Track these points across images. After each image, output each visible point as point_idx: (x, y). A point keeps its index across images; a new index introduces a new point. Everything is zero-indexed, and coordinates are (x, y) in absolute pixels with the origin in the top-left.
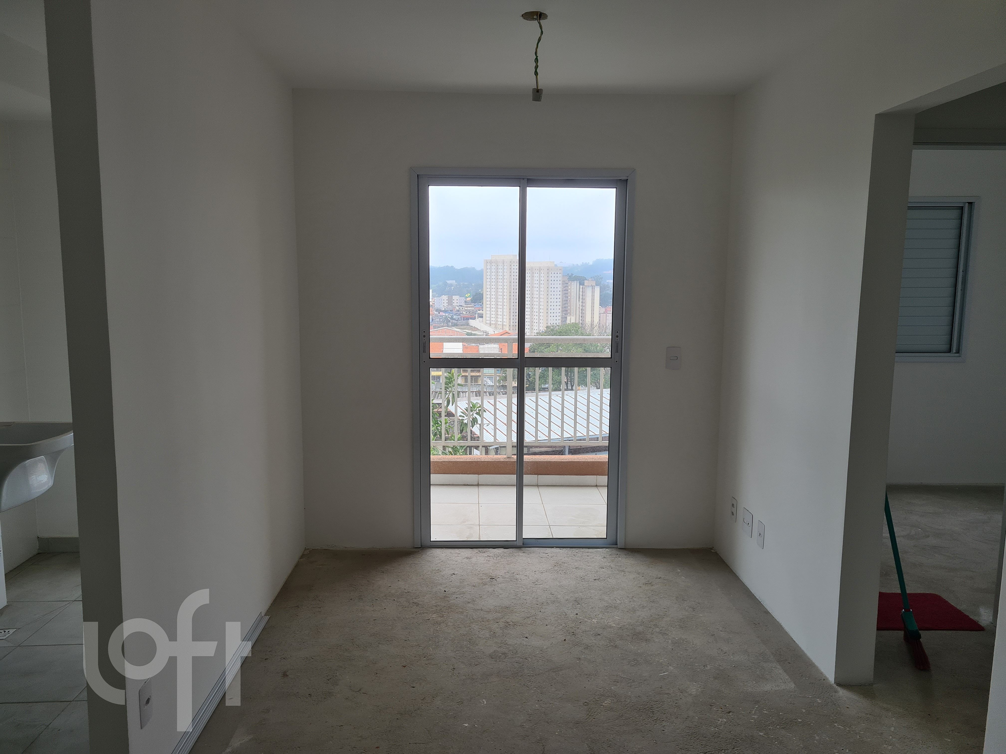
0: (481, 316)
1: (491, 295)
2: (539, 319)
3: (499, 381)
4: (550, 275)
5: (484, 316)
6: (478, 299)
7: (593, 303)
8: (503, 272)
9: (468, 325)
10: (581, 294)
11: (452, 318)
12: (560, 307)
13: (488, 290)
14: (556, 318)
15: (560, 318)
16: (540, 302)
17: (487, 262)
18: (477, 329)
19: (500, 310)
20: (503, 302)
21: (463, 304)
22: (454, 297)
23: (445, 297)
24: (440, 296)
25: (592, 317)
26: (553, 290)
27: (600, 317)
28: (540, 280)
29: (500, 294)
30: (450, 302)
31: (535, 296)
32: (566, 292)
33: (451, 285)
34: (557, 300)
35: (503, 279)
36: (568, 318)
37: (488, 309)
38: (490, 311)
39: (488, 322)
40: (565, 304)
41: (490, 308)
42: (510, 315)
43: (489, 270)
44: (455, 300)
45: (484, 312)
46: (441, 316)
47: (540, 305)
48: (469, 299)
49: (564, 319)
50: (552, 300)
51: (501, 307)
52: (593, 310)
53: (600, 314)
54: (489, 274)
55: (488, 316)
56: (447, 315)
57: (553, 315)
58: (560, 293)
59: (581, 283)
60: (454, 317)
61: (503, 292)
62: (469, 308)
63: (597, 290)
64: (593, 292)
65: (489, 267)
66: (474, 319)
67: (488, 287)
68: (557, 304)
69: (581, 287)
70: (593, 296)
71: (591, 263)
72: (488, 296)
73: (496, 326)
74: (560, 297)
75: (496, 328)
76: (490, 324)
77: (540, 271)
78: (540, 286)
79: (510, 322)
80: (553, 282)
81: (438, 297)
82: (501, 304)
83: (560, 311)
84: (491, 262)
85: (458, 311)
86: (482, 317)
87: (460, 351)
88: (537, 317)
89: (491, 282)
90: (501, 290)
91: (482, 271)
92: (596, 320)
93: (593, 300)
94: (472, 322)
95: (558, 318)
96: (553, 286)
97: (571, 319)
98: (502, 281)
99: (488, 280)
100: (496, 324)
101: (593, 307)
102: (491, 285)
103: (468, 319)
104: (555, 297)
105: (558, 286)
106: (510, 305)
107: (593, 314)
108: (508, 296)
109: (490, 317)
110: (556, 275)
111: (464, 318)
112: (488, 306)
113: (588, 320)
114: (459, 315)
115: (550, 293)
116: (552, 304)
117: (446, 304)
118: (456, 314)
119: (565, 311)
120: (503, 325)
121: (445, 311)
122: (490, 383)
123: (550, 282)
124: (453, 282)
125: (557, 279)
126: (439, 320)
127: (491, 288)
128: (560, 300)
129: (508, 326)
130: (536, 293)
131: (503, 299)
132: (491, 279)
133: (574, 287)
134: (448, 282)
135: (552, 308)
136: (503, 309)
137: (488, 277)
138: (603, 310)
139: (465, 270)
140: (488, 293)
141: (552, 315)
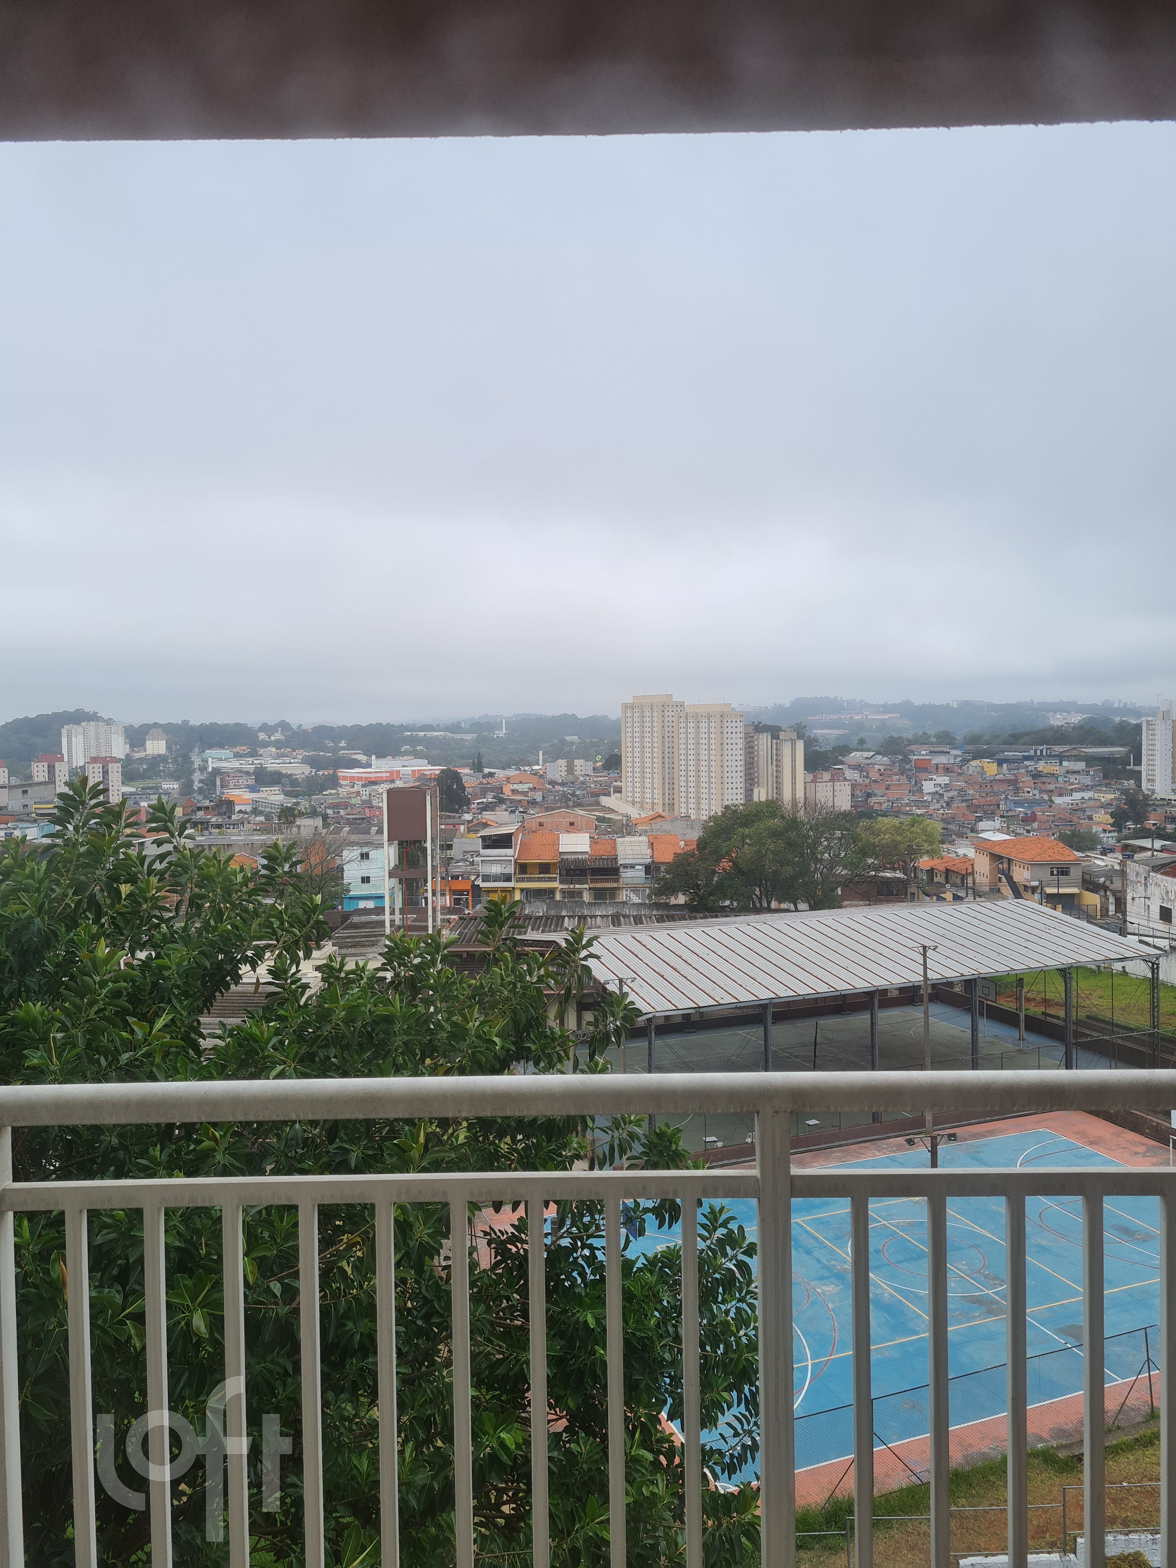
0: (618, 790)
1: (633, 757)
2: (710, 794)
3: (649, 896)
4: (726, 724)
5: (623, 790)
6: (613, 763)
7: (794, 767)
8: (652, 722)
9: (598, 804)
10: (774, 752)
11: (573, 795)
12: (742, 774)
13: (629, 750)
14: (737, 791)
15: (742, 791)
16: (710, 766)
17: (626, 706)
18: (612, 811)
19: (647, 780)
20: (653, 768)
21: (591, 773)
22: (576, 762)
23: (562, 763)
24: (555, 759)
25: (794, 789)
26: (730, 747)
27: (805, 788)
28: (710, 733)
29: (647, 755)
30: (570, 769)
31: (702, 757)
32: (751, 750)
33: (572, 743)
34: (737, 763)
35: (652, 732)
36: (756, 791)
37: (630, 779)
38: (633, 782)
39: (630, 799)
40: (750, 769)
41: (633, 777)
42: (664, 789)
43: (629, 720)
44: (579, 766)
45: (623, 784)
46: (556, 792)
47: (710, 771)
48: (599, 764)
49: (749, 792)
50: (729, 764)
51: (650, 775)
52: (794, 777)
53: (805, 783)
54: (629, 725)
55: (630, 789)
56: (565, 789)
57: (732, 786)
58: (741, 752)
59: (775, 737)
60: (577, 793)
61: (653, 752)
62: (599, 779)
63: (800, 745)
64: (794, 750)
65: (629, 714)
66: (608, 795)
67: (629, 744)
68: (737, 769)
69: (774, 741)
70: (794, 755)
71: (788, 705)
72: (629, 759)
73: (642, 805)
74: (741, 758)
75: (642, 808)
76: (633, 803)
77: (709, 719)
78: (709, 741)
79: (664, 799)
80: (729, 735)
81: (552, 762)
82: (650, 770)
83: (742, 780)
84: (632, 707)
85: (583, 783)
86: (620, 792)
87: (587, 848)
88: (707, 791)
89: (633, 737)
90: (650, 750)
91: (618, 721)
92: (800, 794)
93: (794, 761)
94: (605, 801)
95: (740, 791)
96: (729, 741)
97: (761, 794)
98: (650, 735)
99: (629, 734)
100: (642, 803)
101: (794, 772)
102: (633, 742)
103: (598, 795)
104: (734, 758)
105: (739, 742)
106: (663, 771)
107: (794, 783)
108: (661, 758)
109: (633, 792)
110: (734, 724)
111: (592, 794)
112: (630, 774)
113: (787, 795)
114: (585, 789)
115: (726, 752)
116: (730, 769)
117: (564, 773)
118: (579, 789)
119: (751, 780)
120: (653, 804)
121: (563, 784)
122: (636, 900)
123: (726, 736)
124: (575, 738)
125: (736, 730)
126: (553, 798)
127: (633, 747)
128: (741, 763)
129: (661, 804)
130: (703, 752)
131: (653, 763)
132: (633, 732)
133: (764, 741)
134: (567, 738)
135: (730, 775)
136: (653, 778)
137: (629, 730)
138: (810, 777)
139: (593, 719)
140: (629, 754)
141: (730, 786)
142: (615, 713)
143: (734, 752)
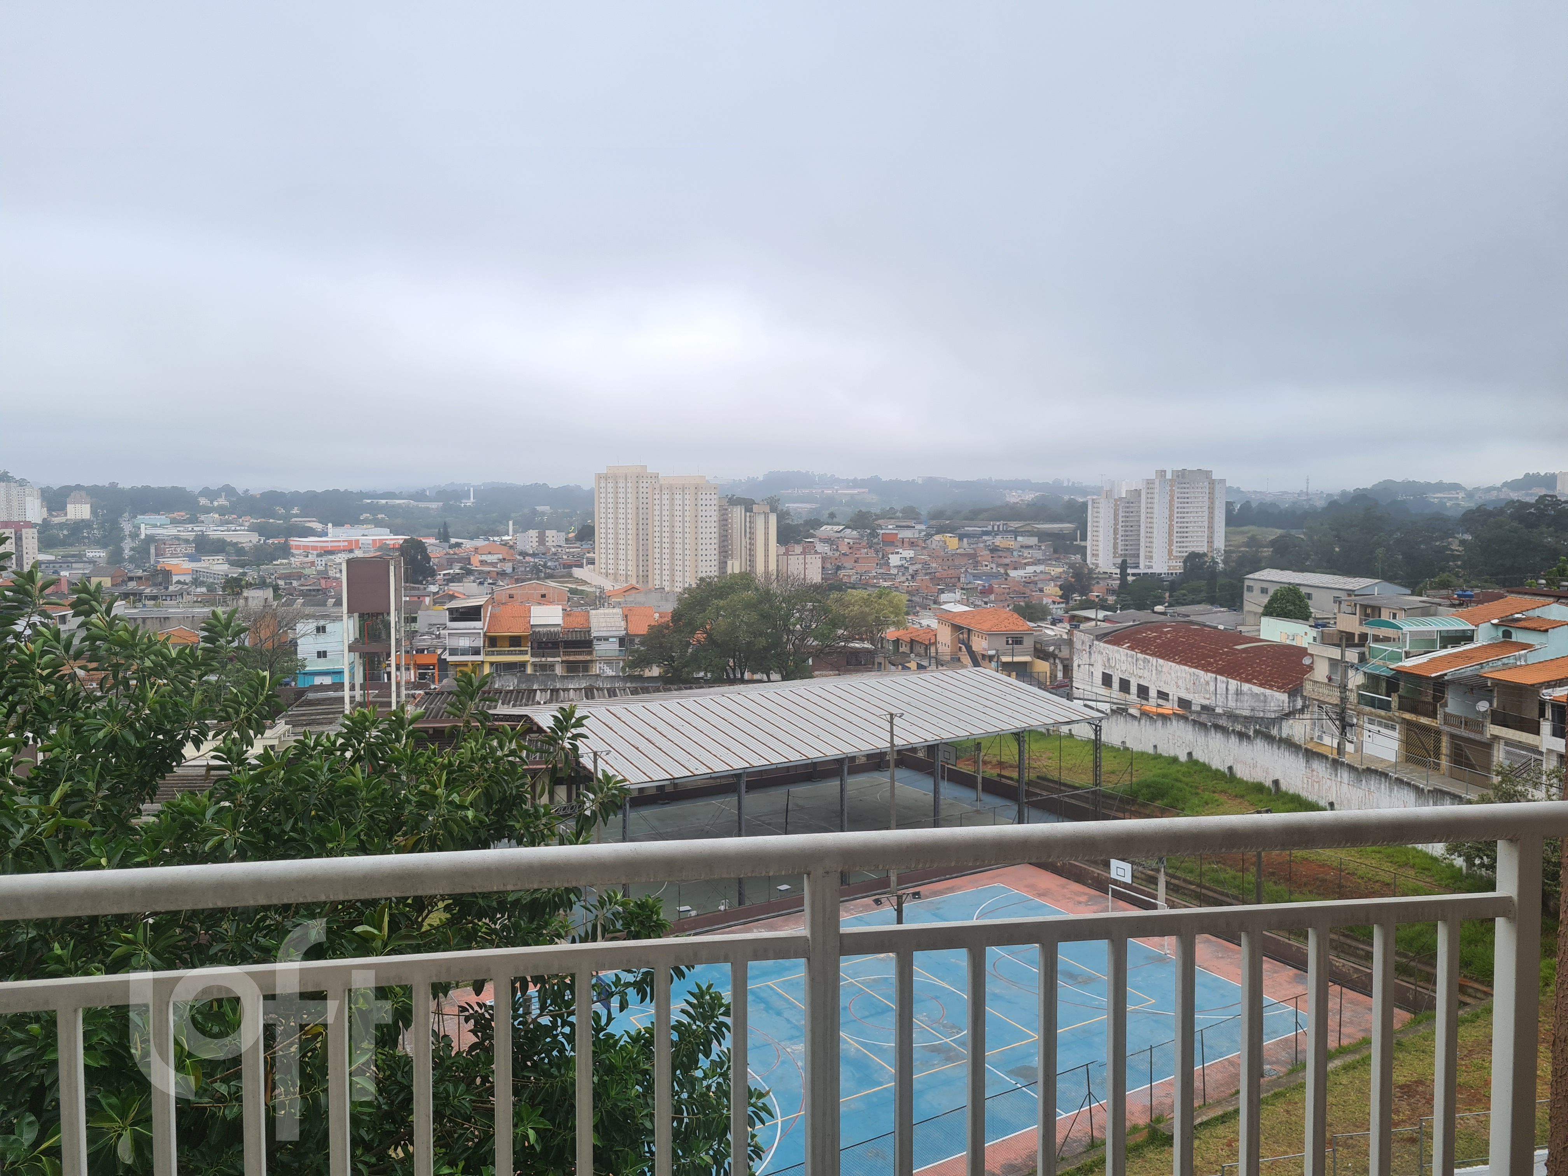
0: (592, 562)
1: (607, 528)
2: (684, 566)
3: (623, 669)
4: (700, 497)
5: (597, 562)
6: (586, 534)
7: (767, 539)
8: (626, 493)
9: (570, 575)
10: (748, 525)
11: (545, 566)
12: (716, 546)
13: (603, 520)
14: (711, 563)
15: (716, 563)
16: (684, 538)
17: (599, 477)
18: (585, 583)
19: (621, 552)
20: (627, 539)
21: (563, 544)
22: (548, 533)
23: (533, 533)
24: (525, 530)
25: (766, 562)
26: (704, 519)
27: (778, 561)
28: (684, 505)
29: (621, 526)
30: (542, 540)
31: (677, 529)
32: (725, 522)
33: (543, 514)
34: (711, 536)
35: (626, 503)
36: (729, 563)
37: (603, 551)
38: (607, 553)
39: (603, 571)
40: (723, 541)
41: (607, 548)
42: (638, 560)
43: (602, 490)
44: (550, 537)
45: (596, 556)
46: (527, 563)
47: (684, 544)
48: (571, 535)
49: (723, 565)
50: (704, 536)
51: (624, 547)
52: (767, 550)
53: (778, 556)
54: (603, 495)
55: (603, 561)
56: (537, 560)
57: (706, 558)
58: (716, 524)
59: (748, 510)
60: (549, 564)
61: (627, 524)
62: (572, 550)
63: (773, 519)
64: (767, 522)
65: (603, 485)
66: (581, 566)
67: (603, 515)
68: (711, 541)
69: (748, 514)
70: (767, 528)
71: (761, 478)
72: (603, 531)
73: (615, 577)
74: (715, 530)
75: (616, 580)
76: (607, 575)
77: (683, 491)
78: (683, 513)
79: (638, 571)
80: (704, 508)
81: (522, 532)
82: (624, 542)
83: (716, 552)
84: (606, 477)
85: (555, 554)
86: (593, 563)
87: (559, 620)
88: (681, 562)
89: (606, 508)
90: (624, 521)
91: (591, 493)
92: (772, 567)
93: (767, 534)
94: (577, 572)
95: (713, 563)
96: (704, 514)
97: (735, 567)
98: (624, 506)
99: (603, 505)
100: (615, 574)
101: (766, 545)
102: (606, 513)
103: (570, 567)
104: (708, 530)
105: (713, 514)
106: (638, 543)
107: (767, 556)
108: (635, 529)
109: (606, 563)
110: (708, 497)
111: (564, 565)
112: (603, 546)
113: (760, 568)
114: (557, 560)
115: (700, 524)
116: (704, 541)
117: (535, 544)
118: (551, 560)
119: (724, 553)
120: (627, 576)
121: (534, 555)
122: (610, 672)
123: (700, 508)
124: (546, 508)
125: (710, 502)
126: (523, 569)
127: (607, 518)
128: (716, 535)
129: (635, 576)
130: (678, 524)
131: (627, 534)
132: (606, 503)
133: (737, 514)
134: (538, 508)
135: (704, 547)
136: (627, 550)
137: (603, 500)
138: (783, 550)
139: (566, 488)
140: (603, 526)
141: (704, 558)
142: (587, 483)
143: (708, 525)
